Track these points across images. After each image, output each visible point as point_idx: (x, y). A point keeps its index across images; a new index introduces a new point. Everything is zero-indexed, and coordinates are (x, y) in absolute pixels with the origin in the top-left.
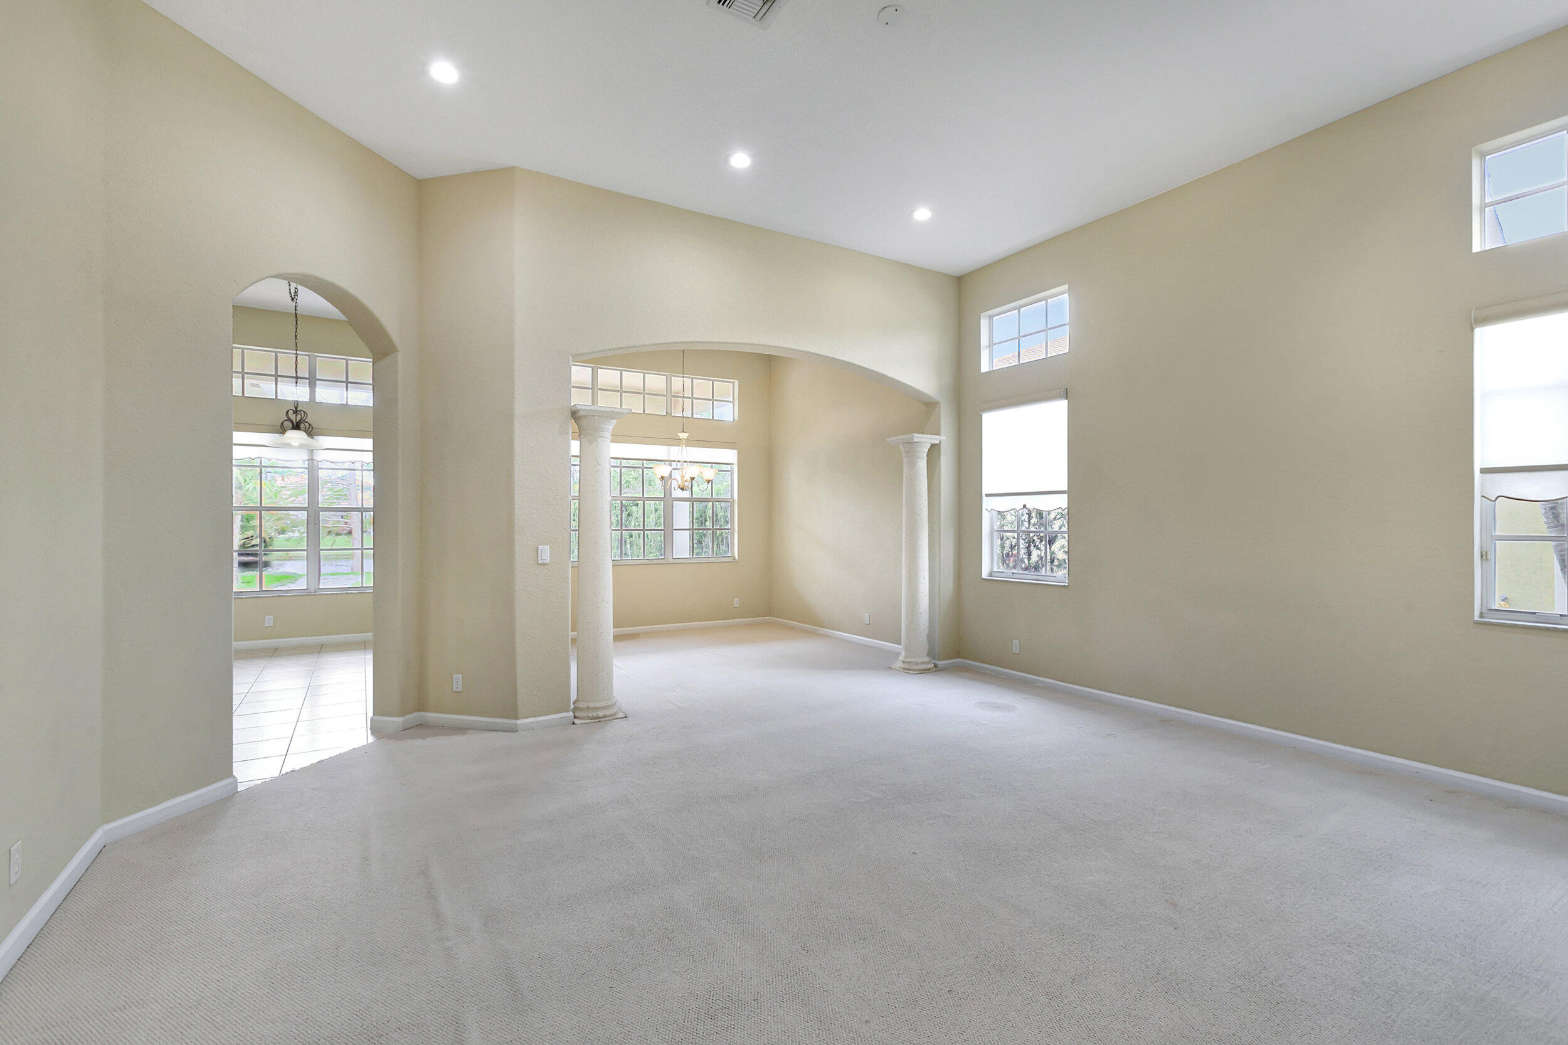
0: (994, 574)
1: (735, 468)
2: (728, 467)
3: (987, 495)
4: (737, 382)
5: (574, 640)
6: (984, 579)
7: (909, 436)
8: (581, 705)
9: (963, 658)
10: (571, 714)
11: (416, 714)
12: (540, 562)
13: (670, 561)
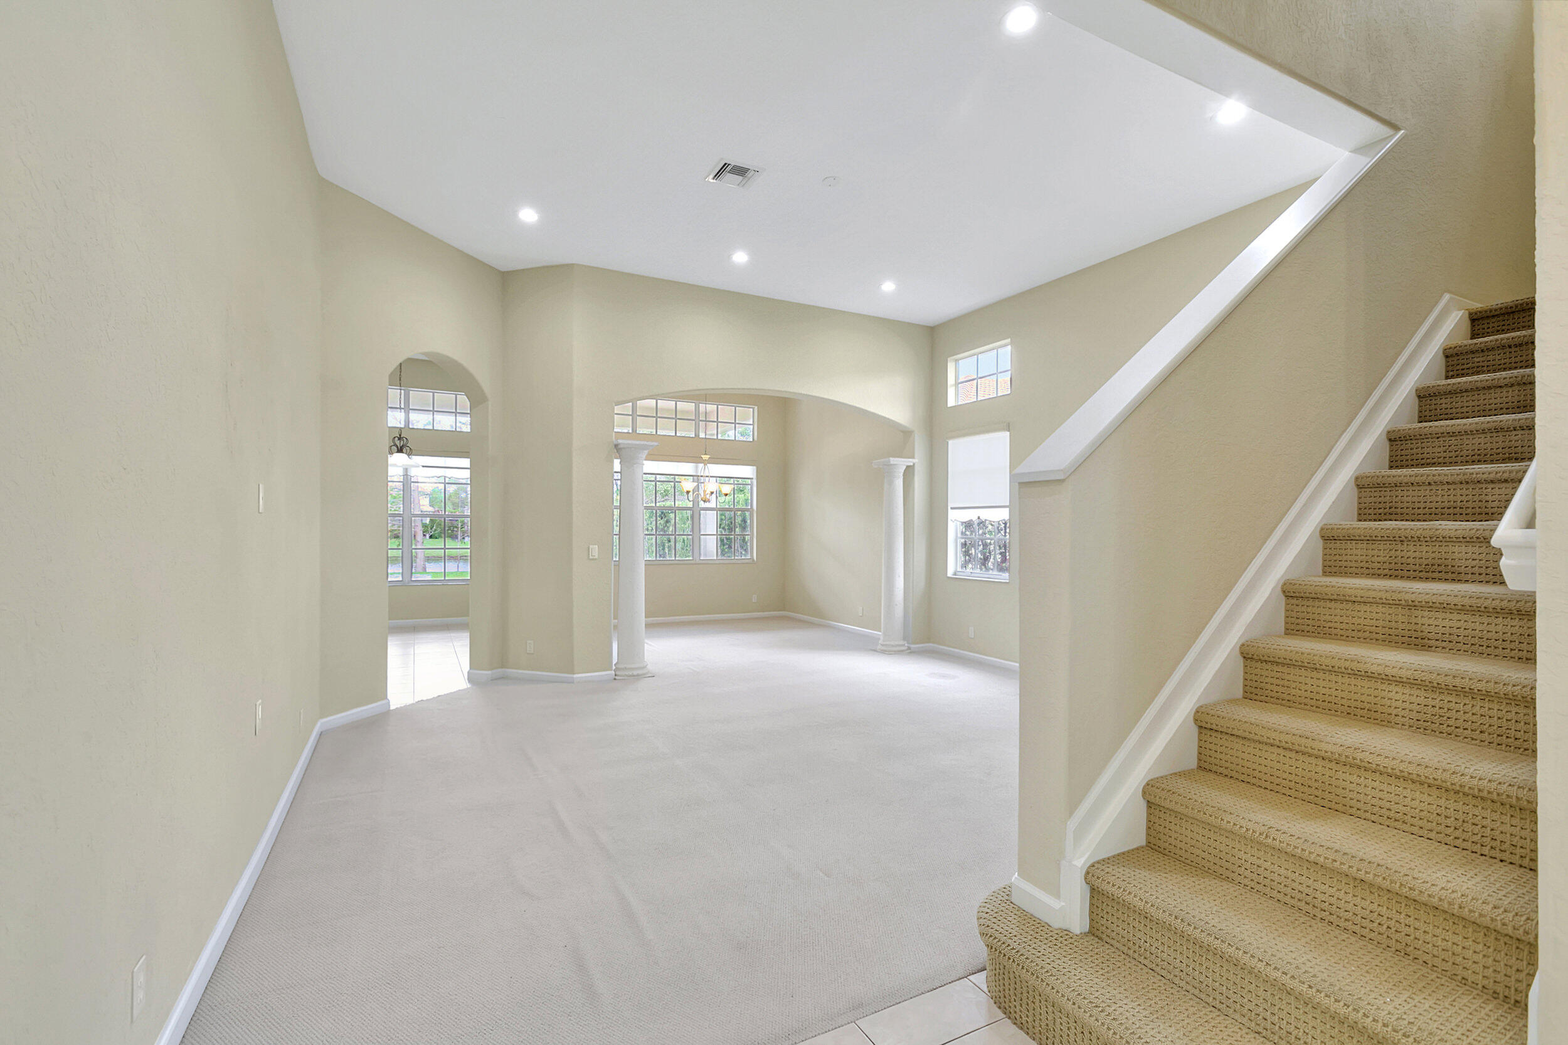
0: (958, 573)
1: (755, 482)
2: (749, 481)
3: (952, 508)
4: (756, 407)
5: (616, 627)
6: (949, 578)
7: (887, 459)
8: (621, 666)
9: (933, 643)
10: (613, 672)
11: (500, 670)
12: (591, 557)
13: (698, 561)
